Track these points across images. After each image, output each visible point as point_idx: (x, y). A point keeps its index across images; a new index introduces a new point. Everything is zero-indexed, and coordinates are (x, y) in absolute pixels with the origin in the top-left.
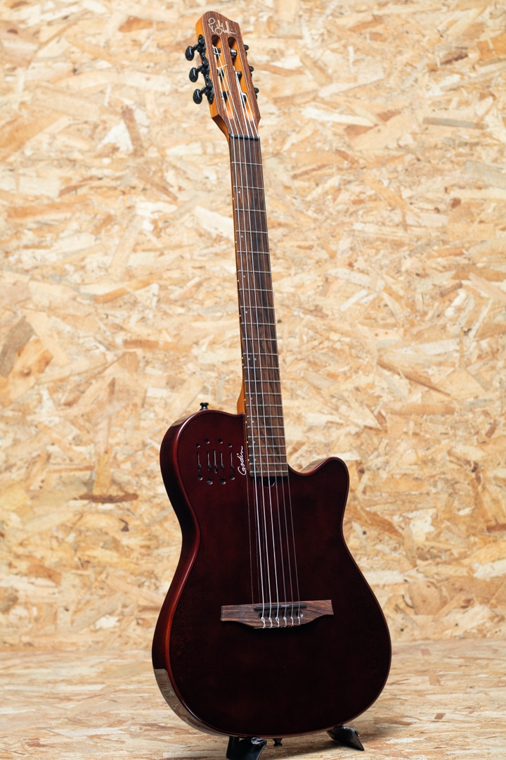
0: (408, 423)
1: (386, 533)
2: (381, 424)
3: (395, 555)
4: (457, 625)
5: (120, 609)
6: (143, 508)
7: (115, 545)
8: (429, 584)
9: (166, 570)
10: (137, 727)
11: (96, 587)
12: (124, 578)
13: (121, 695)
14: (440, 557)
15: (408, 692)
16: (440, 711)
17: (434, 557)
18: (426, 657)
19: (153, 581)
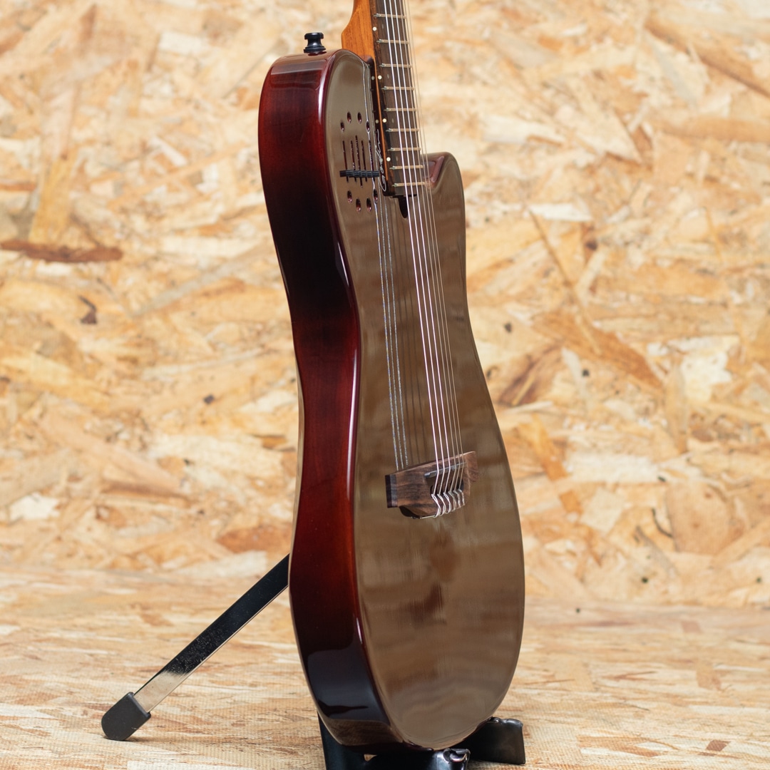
0: (696, 154)
1: (631, 377)
2: (641, 151)
3: (645, 424)
4: (759, 580)
5: (63, 483)
6: (131, 280)
7: (66, 351)
8: (709, 491)
9: (166, 412)
10: (78, 711)
11: (17, 434)
12: (78, 419)
13: (51, 648)
14: (737, 437)
15: (650, 695)
16: (718, 736)
17: (725, 436)
18: (692, 636)
19: (138, 431)
